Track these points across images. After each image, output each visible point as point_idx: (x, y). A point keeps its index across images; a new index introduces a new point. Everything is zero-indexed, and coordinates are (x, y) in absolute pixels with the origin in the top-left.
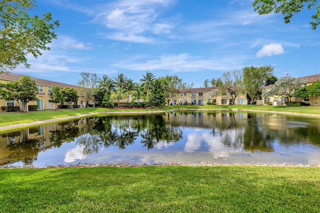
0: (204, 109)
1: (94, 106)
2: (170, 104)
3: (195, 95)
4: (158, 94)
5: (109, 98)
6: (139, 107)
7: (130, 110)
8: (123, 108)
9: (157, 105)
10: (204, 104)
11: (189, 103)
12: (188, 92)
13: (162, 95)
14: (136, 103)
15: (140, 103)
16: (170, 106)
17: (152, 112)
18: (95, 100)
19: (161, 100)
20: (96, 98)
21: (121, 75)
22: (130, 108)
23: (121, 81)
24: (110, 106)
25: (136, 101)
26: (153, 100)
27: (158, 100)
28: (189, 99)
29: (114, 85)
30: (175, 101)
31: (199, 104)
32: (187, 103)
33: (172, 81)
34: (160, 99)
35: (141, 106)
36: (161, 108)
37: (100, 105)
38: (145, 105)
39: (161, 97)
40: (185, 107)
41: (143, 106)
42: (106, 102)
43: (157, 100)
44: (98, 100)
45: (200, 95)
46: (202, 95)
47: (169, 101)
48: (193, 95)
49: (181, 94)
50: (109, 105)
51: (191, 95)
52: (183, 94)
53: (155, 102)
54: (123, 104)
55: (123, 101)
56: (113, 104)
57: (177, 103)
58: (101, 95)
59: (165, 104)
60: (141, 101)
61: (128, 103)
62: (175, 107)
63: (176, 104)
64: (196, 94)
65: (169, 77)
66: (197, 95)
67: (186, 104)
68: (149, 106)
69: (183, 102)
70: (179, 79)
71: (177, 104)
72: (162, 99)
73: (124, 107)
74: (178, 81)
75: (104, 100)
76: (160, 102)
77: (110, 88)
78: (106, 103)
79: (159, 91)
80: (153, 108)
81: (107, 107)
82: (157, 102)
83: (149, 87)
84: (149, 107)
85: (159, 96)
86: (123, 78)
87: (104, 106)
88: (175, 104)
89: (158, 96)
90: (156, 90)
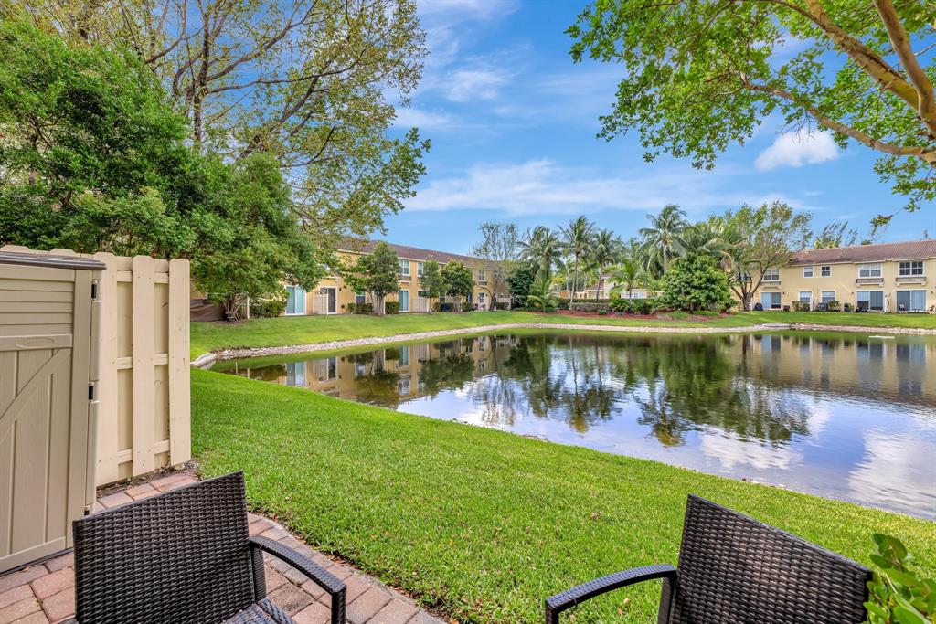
0: (922, 332)
1: (509, 307)
2: (752, 305)
3: (878, 273)
4: (698, 273)
5: (545, 287)
6: (630, 312)
7: (604, 320)
8: (583, 315)
9: (694, 308)
10: (927, 307)
11: (846, 306)
12: (842, 260)
13: (717, 274)
14: (621, 302)
15: (636, 301)
16: (751, 313)
17: (674, 330)
18: (511, 292)
19: (712, 294)
20: (514, 285)
21: (580, 222)
22: (601, 314)
23: (579, 238)
24: (547, 309)
25: (624, 295)
26: (679, 292)
27: (697, 291)
28: (844, 286)
29: (560, 249)
30: (777, 296)
31: (899, 308)
32: (833, 303)
33: (766, 223)
34: (706, 288)
35: (639, 309)
36: (707, 320)
37: (523, 306)
38: (650, 307)
39: (711, 281)
40: (820, 320)
41: (645, 310)
42: (537, 298)
43: (695, 293)
44: (517, 291)
45: (902, 272)
46: (920, 272)
47: (746, 297)
48: (863, 273)
49: (804, 270)
50: (544, 305)
51: (854, 272)
52: (817, 271)
53: (688, 297)
54: (582, 304)
55: (586, 295)
56: (553, 303)
57: (784, 303)
58: (525, 279)
59: (728, 306)
60: (642, 294)
61: (597, 301)
62: (774, 317)
63: (779, 307)
64: (882, 268)
65: (749, 210)
66: (890, 272)
67: (829, 306)
68: (665, 311)
69: (815, 299)
70: (794, 214)
71: (787, 309)
72: (713, 290)
73: (586, 311)
74: (788, 223)
75: (531, 291)
76: (708, 297)
77: (548, 259)
78: (537, 301)
79: (703, 263)
80: (678, 319)
81: (540, 310)
82: (694, 300)
83: (668, 252)
84: (667, 315)
85: (704, 279)
86: (584, 229)
87: (532, 308)
88: (773, 307)
89: (700, 279)
90: (691, 260)
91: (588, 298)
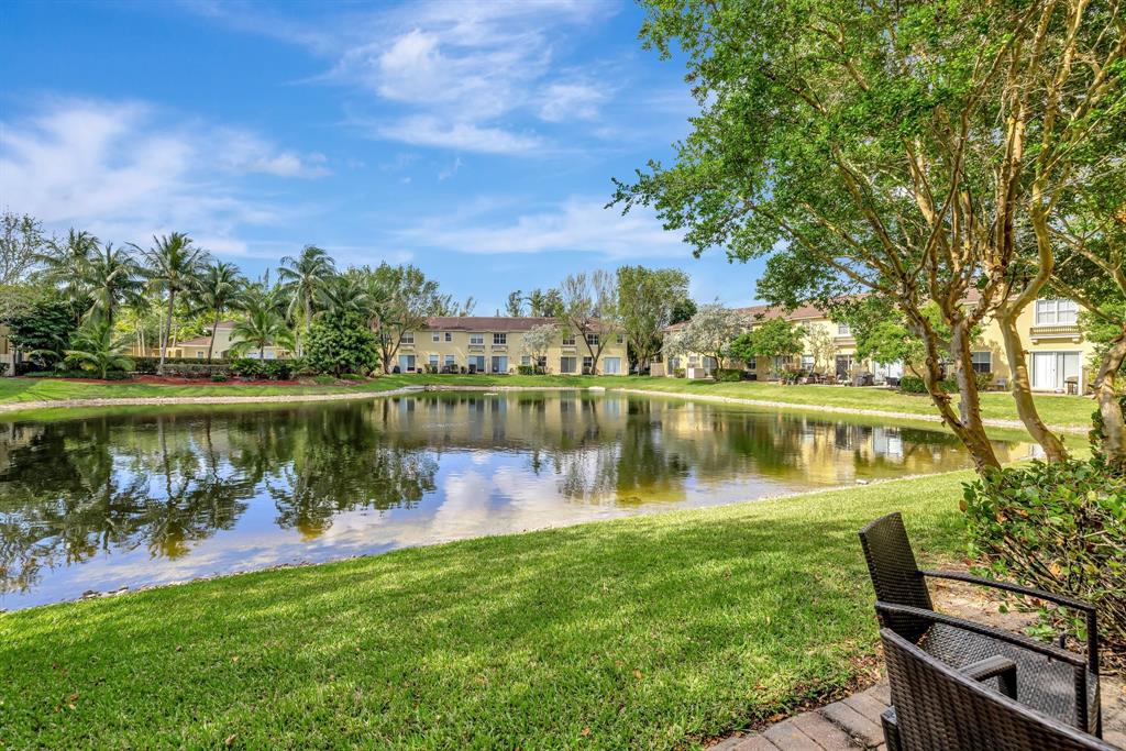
0: (508, 388)
1: (11, 371)
2: (391, 369)
3: (481, 341)
4: (348, 331)
5: (105, 333)
6: (262, 378)
7: (218, 389)
8: (186, 382)
9: (343, 371)
10: (508, 370)
11: (462, 368)
12: (459, 328)
13: (366, 334)
14: (250, 363)
15: (269, 362)
16: (391, 376)
17: (323, 398)
18: (15, 343)
19: (362, 355)
20: (25, 331)
21: (177, 241)
22: (218, 380)
23: (176, 264)
24: (113, 373)
25: (254, 354)
26: (327, 352)
27: (347, 352)
28: (460, 352)
29: (138, 279)
30: (411, 359)
31: (494, 371)
32: (454, 366)
33: (403, 286)
34: (356, 348)
35: (275, 373)
36: (357, 384)
37: (49, 368)
38: (290, 370)
39: (362, 341)
40: (446, 381)
41: (282, 374)
42: (89, 355)
43: (345, 354)
44: (36, 341)
45: (496, 342)
46: (504, 342)
47: (386, 359)
48: (473, 341)
49: (433, 335)
50: (104, 366)
51: (466, 339)
52: (442, 336)
53: (338, 358)
54: (182, 365)
55: (179, 353)
56: (129, 367)
57: (418, 365)
58: (56, 321)
59: (372, 369)
60: (272, 352)
61: (209, 361)
62: (412, 380)
63: (413, 369)
64: (484, 337)
65: (388, 269)
66: (488, 340)
67: (451, 369)
68: (309, 375)
69: (441, 363)
70: (426, 280)
71: (420, 371)
72: (363, 350)
73: (190, 376)
74: (421, 289)
75: (74, 342)
76: (358, 359)
77: (111, 291)
78: (89, 361)
79: (353, 320)
80: (326, 383)
81: (95, 376)
82: (343, 362)
83: (311, 303)
84: (311, 381)
85: (354, 339)
86: (184, 254)
87: (74, 371)
88: (409, 369)
89: (350, 338)
90: (340, 316)
91: (183, 356)
